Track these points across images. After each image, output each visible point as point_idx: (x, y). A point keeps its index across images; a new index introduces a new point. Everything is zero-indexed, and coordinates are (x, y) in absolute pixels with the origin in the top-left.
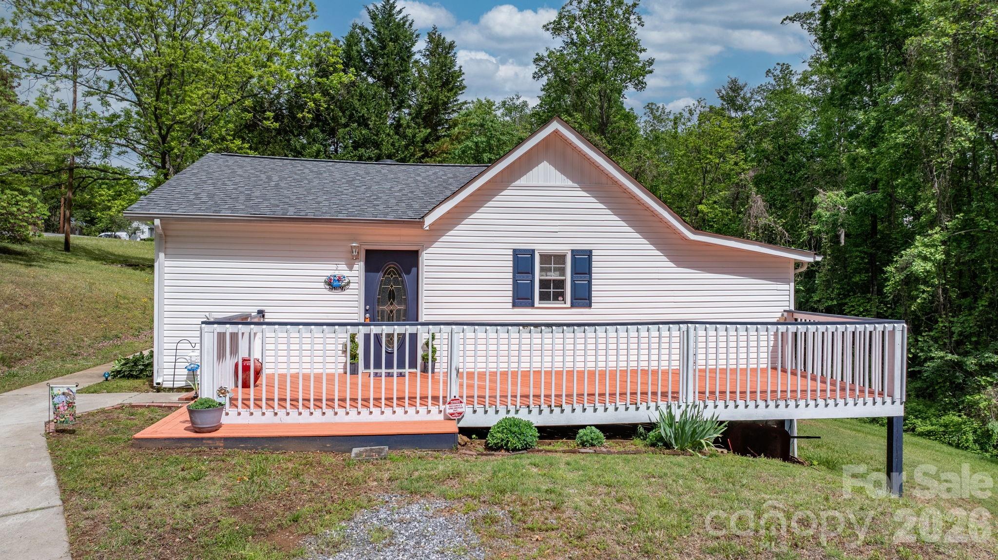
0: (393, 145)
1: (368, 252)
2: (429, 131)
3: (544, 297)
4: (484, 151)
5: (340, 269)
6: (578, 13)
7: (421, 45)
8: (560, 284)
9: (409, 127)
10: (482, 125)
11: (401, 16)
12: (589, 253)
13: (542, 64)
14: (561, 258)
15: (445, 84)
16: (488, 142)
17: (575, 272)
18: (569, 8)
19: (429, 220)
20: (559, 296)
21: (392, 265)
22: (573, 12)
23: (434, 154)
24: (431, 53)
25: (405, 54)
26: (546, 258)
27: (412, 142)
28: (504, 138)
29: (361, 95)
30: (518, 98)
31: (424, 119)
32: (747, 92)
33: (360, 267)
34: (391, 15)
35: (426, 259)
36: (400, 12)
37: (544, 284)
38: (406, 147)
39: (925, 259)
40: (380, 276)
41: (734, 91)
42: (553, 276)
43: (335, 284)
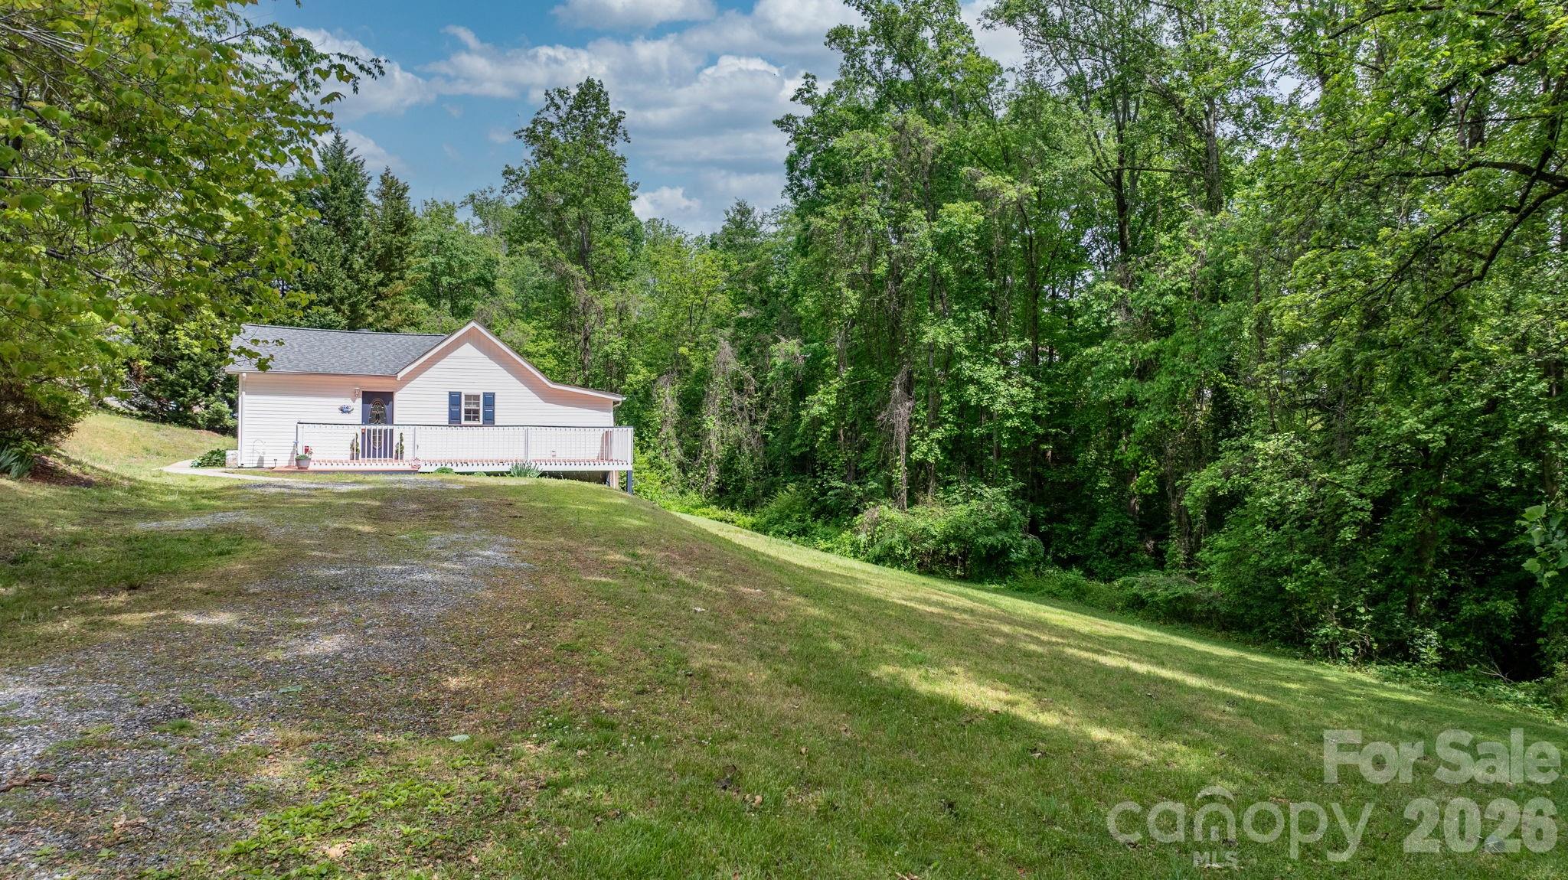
0: (345, 288)
1: (364, 393)
2: (382, 275)
3: (467, 418)
4: (443, 273)
5: (346, 402)
6: (554, 120)
7: (374, 185)
8: (476, 412)
9: (361, 271)
10: (440, 243)
11: (352, 156)
12: (493, 394)
13: (513, 178)
14: (477, 397)
15: (399, 226)
16: (448, 264)
17: (485, 405)
18: (545, 114)
19: (400, 375)
20: (476, 418)
21: (378, 400)
22: (550, 120)
23: (387, 296)
24: (383, 195)
25: (357, 199)
26: (468, 397)
27: (364, 286)
28: (468, 259)
29: (312, 238)
30: (492, 191)
31: (377, 264)
32: (757, 214)
33: (359, 401)
34: (341, 155)
35: (397, 397)
36: (351, 152)
37: (467, 411)
38: (360, 291)
39: (823, 404)
40: (371, 406)
41: (743, 215)
42: (473, 407)
43: (344, 410)
